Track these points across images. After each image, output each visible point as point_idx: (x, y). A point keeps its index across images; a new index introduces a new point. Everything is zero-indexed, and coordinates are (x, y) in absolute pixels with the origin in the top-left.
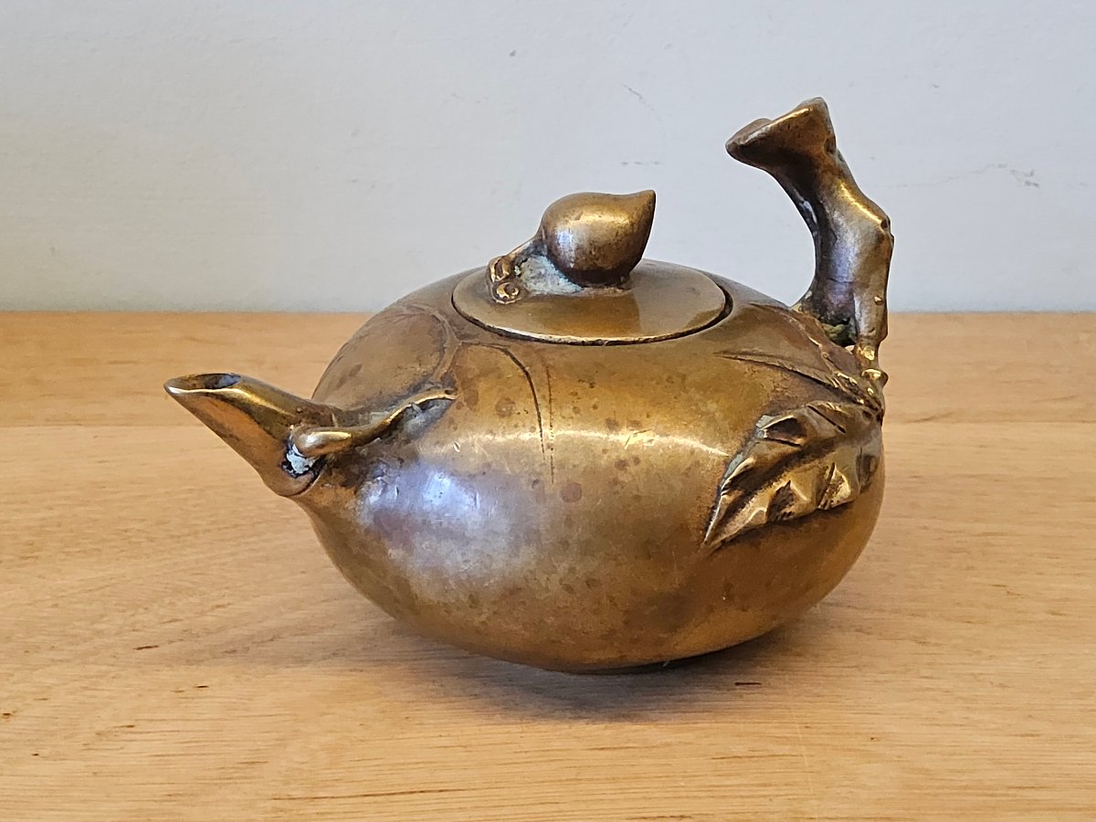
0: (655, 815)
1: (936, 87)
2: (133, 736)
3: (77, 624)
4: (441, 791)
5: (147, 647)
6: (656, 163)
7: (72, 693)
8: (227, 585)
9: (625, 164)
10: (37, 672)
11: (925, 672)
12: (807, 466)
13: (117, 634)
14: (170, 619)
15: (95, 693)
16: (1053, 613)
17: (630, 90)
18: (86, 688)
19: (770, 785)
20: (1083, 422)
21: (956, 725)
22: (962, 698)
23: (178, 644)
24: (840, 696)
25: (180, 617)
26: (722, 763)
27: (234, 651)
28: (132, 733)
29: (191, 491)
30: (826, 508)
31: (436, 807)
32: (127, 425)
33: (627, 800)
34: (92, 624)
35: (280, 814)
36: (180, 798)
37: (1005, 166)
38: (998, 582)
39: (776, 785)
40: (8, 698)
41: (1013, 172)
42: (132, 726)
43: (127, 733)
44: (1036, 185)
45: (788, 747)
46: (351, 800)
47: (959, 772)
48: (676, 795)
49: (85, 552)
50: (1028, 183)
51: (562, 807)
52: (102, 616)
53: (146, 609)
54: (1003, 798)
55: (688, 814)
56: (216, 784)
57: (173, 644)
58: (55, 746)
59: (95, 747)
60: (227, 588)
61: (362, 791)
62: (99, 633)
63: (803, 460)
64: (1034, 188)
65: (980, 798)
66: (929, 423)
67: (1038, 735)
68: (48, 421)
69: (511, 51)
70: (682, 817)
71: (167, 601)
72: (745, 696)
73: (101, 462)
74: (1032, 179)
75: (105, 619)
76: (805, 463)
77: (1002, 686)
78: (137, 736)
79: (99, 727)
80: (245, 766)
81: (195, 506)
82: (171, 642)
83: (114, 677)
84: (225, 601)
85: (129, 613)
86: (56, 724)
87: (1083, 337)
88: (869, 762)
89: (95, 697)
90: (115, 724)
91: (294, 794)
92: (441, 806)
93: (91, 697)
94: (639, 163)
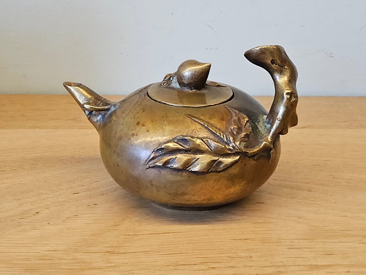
0: (238, 239)
1: (303, 26)
2: (77, 218)
3: (53, 187)
4: (174, 233)
5: (76, 193)
6: (217, 49)
7: (56, 206)
8: (97, 175)
9: (207, 49)
10: (44, 201)
11: (312, 199)
12: (188, 155)
13: (66, 190)
14: (82, 185)
15: (63, 206)
16: (347, 183)
17: (209, 26)
18: (60, 205)
19: (271, 230)
20: (351, 129)
21: (323, 214)
22: (324, 206)
23: (86, 192)
24: (288, 206)
25: (85, 185)
26: (256, 225)
27: (104, 194)
28: (77, 217)
29: (80, 148)
30: (189, 170)
31: (173, 237)
32: (56, 129)
33: (229, 235)
34: (58, 187)
35: (126, 239)
36: (96, 235)
37: (324, 51)
38: (330, 174)
39: (273, 230)
40: (36, 208)
41: (326, 53)
42: (77, 216)
43: (76, 217)
44: (333, 57)
45: (274, 220)
46: (147, 235)
47: (325, 226)
48: (243, 233)
49: (51, 166)
50: (330, 56)
51: (210, 237)
52: (60, 185)
53: (74, 182)
54: (339, 233)
55: (248, 238)
56: (106, 231)
57: (85, 192)
58: (54, 221)
59: (66, 221)
60: (97, 176)
61: (150, 233)
62: (61, 189)
63: (186, 153)
64: (332, 58)
65: (332, 233)
66: (304, 129)
67: (347, 216)
68: (30, 128)
69: (172, 13)
70: (246, 239)
71: (80, 180)
72: (260, 206)
73: (50, 140)
74: (332, 55)
75: (61, 185)
76: (187, 154)
77: (335, 203)
78: (79, 218)
79: (66, 216)
80: (114, 226)
81: (82, 153)
82: (83, 192)
83: (68, 202)
84: (98, 180)
85: (68, 184)
86: (53, 215)
87: (347, 104)
88: (299, 224)
89: (64, 207)
90: (72, 215)
91: (130, 234)
92: (175, 237)
93: (62, 207)
94: (211, 49)
